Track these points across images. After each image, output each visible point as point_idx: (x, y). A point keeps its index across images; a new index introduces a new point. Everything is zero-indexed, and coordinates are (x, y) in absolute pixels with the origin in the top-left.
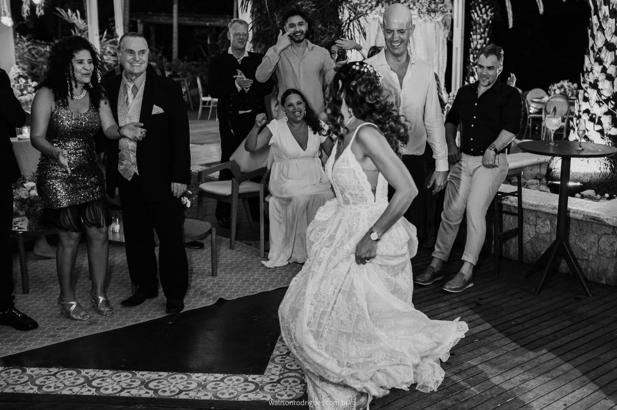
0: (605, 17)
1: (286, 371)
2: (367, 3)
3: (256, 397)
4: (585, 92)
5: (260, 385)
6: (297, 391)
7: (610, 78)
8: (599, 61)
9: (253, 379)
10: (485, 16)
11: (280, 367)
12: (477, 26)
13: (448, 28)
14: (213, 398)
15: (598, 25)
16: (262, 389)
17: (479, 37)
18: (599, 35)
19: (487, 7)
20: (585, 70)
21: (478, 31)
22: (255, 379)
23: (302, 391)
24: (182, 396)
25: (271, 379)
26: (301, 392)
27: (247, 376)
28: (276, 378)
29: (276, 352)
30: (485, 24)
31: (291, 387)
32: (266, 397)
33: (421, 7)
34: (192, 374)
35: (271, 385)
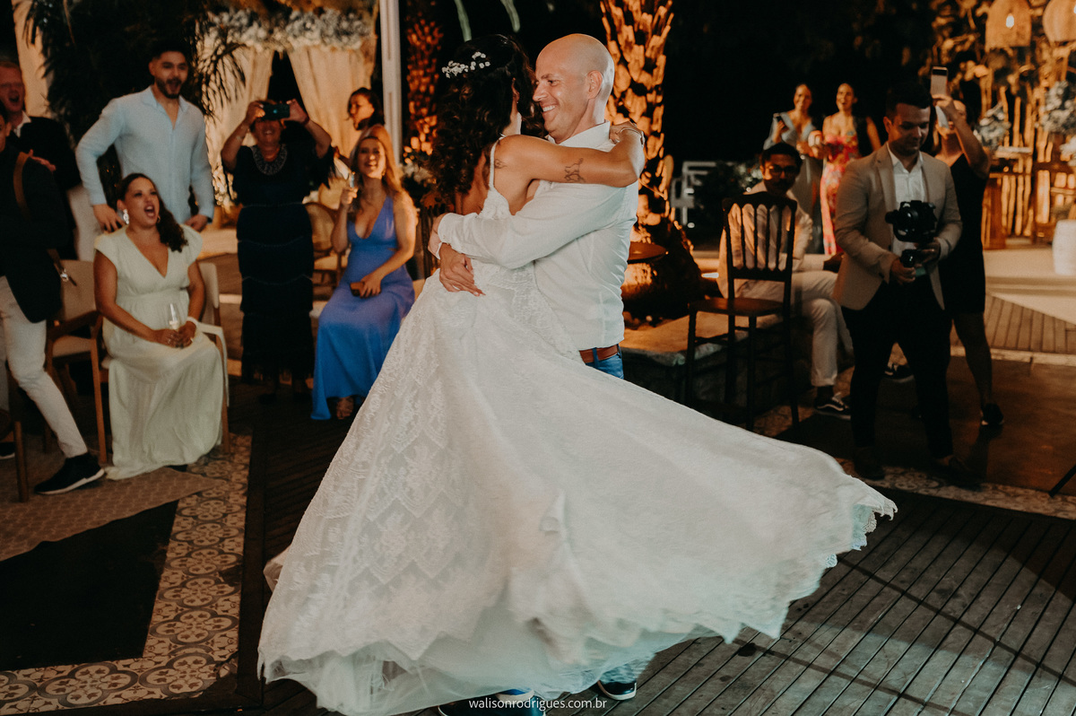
0: (628, 44)
1: (179, 646)
2: (233, 22)
3: (136, 695)
5: (139, 674)
6: (205, 676)
9: (125, 666)
10: (429, 39)
11: (168, 641)
12: (419, 56)
13: (371, 60)
14: (61, 707)
15: (619, 55)
16: (143, 681)
17: (421, 72)
19: (432, 24)
21: (420, 63)
22: (128, 666)
23: (213, 675)
25: (156, 663)
26: (211, 678)
27: (114, 663)
28: (165, 660)
29: (156, 618)
30: (431, 51)
31: (193, 671)
32: (153, 693)
33: (325, 27)
34: (15, 673)
35: (158, 672)
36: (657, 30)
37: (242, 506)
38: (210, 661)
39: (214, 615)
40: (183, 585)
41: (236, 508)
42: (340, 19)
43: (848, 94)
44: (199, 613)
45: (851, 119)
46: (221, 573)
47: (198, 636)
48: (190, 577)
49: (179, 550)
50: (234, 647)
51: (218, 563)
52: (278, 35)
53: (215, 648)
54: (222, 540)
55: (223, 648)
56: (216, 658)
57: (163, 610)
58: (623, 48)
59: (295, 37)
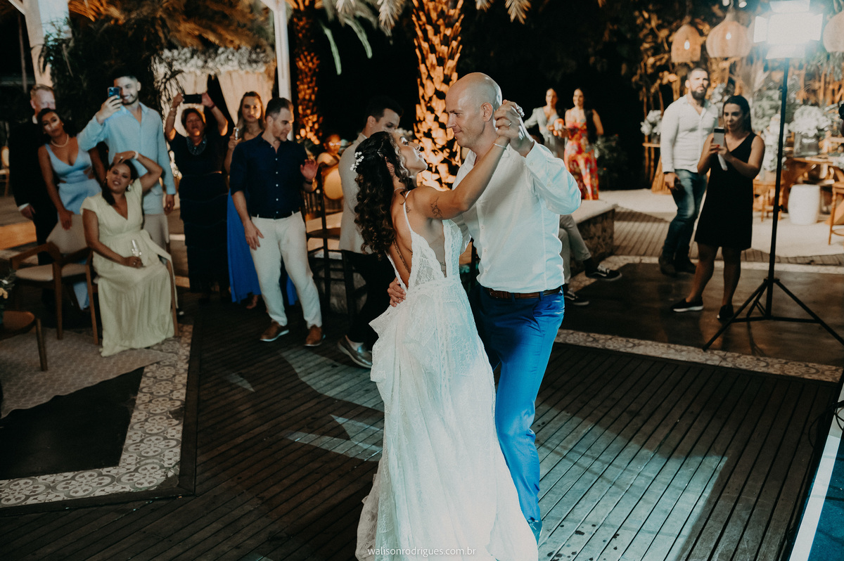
0: (433, 66)
1: (143, 458)
2: (180, 56)
3: (115, 489)
4: (420, 141)
5: (116, 477)
6: (158, 477)
7: (442, 126)
8: (431, 110)
9: (107, 472)
10: (310, 64)
11: (135, 456)
12: (304, 75)
13: (272, 79)
14: (66, 498)
15: (427, 73)
16: (119, 480)
17: (306, 86)
18: (428, 83)
19: (312, 55)
20: (418, 119)
21: (305, 80)
22: (109, 472)
23: (163, 476)
24: (30, 501)
25: (128, 469)
26: (163, 478)
27: (101, 470)
28: (133, 468)
29: (128, 442)
30: (312, 72)
31: (151, 474)
32: (125, 488)
33: (241, 58)
34: (37, 478)
35: (128, 475)
36: (451, 57)
37: (185, 370)
38: (162, 467)
39: (165, 438)
40: (146, 420)
41: (182, 371)
42: (250, 53)
43: (580, 96)
44: (156, 437)
45: (582, 112)
46: (171, 412)
47: (155, 452)
48: (151, 414)
49: (144, 398)
50: (178, 458)
51: (169, 406)
52: (210, 64)
53: (165, 459)
54: (172, 391)
55: (171, 459)
56: (166, 465)
57: (132, 436)
58: (429, 68)
59: (222, 65)
